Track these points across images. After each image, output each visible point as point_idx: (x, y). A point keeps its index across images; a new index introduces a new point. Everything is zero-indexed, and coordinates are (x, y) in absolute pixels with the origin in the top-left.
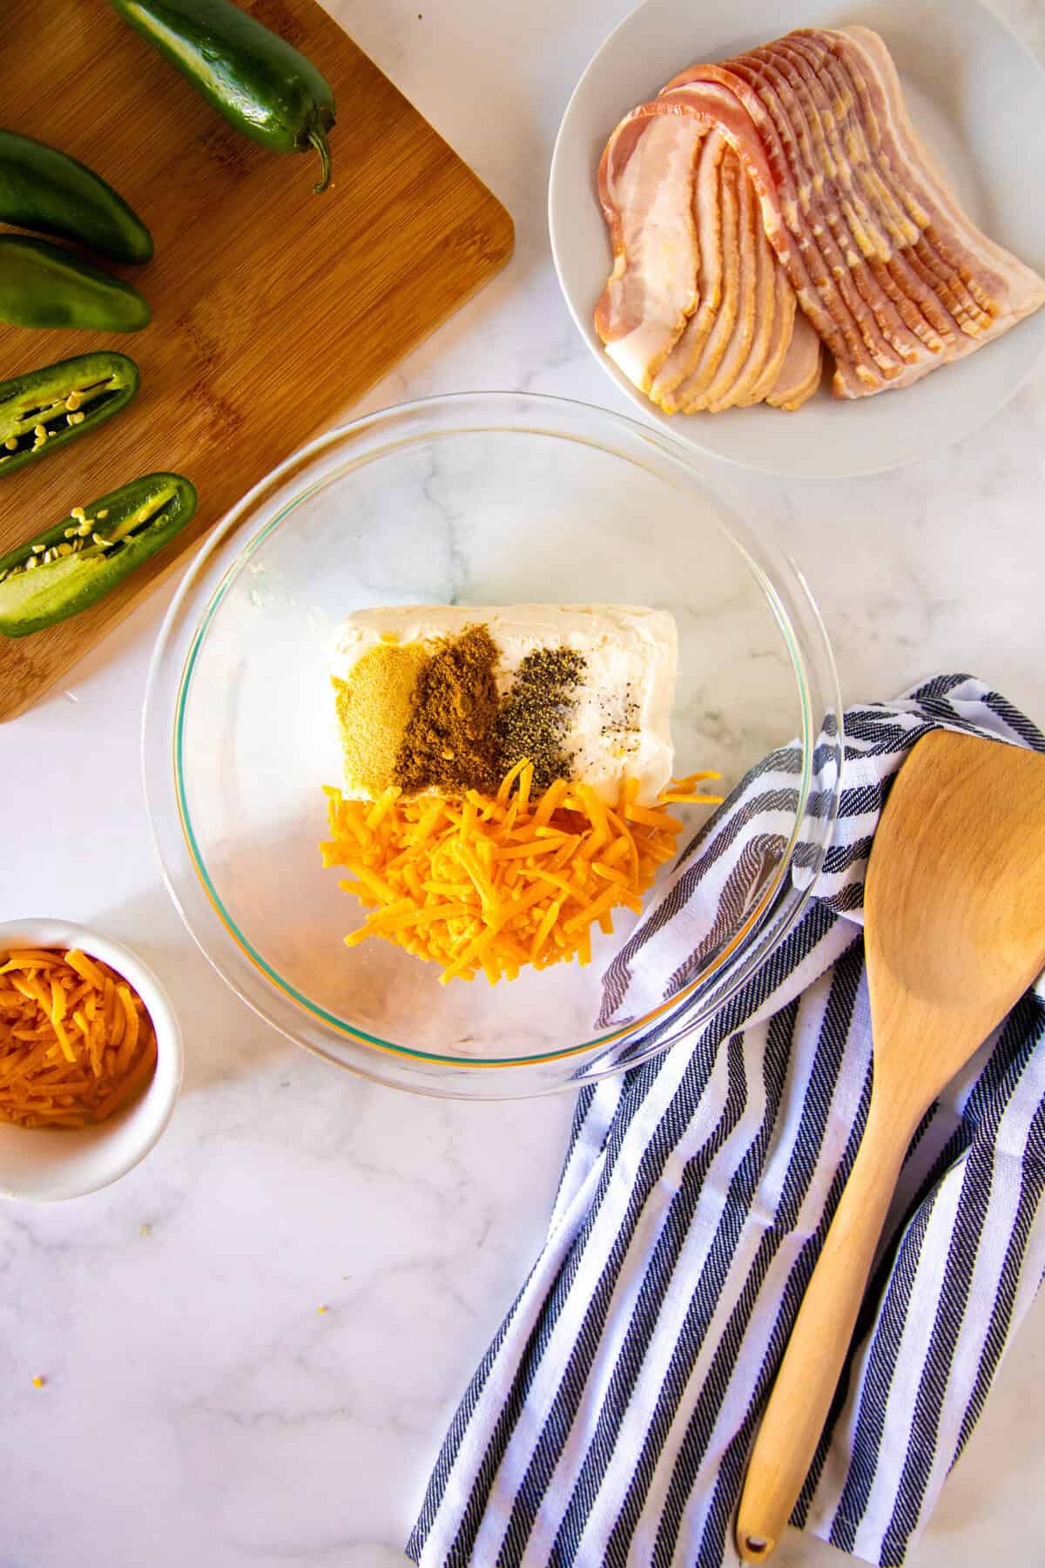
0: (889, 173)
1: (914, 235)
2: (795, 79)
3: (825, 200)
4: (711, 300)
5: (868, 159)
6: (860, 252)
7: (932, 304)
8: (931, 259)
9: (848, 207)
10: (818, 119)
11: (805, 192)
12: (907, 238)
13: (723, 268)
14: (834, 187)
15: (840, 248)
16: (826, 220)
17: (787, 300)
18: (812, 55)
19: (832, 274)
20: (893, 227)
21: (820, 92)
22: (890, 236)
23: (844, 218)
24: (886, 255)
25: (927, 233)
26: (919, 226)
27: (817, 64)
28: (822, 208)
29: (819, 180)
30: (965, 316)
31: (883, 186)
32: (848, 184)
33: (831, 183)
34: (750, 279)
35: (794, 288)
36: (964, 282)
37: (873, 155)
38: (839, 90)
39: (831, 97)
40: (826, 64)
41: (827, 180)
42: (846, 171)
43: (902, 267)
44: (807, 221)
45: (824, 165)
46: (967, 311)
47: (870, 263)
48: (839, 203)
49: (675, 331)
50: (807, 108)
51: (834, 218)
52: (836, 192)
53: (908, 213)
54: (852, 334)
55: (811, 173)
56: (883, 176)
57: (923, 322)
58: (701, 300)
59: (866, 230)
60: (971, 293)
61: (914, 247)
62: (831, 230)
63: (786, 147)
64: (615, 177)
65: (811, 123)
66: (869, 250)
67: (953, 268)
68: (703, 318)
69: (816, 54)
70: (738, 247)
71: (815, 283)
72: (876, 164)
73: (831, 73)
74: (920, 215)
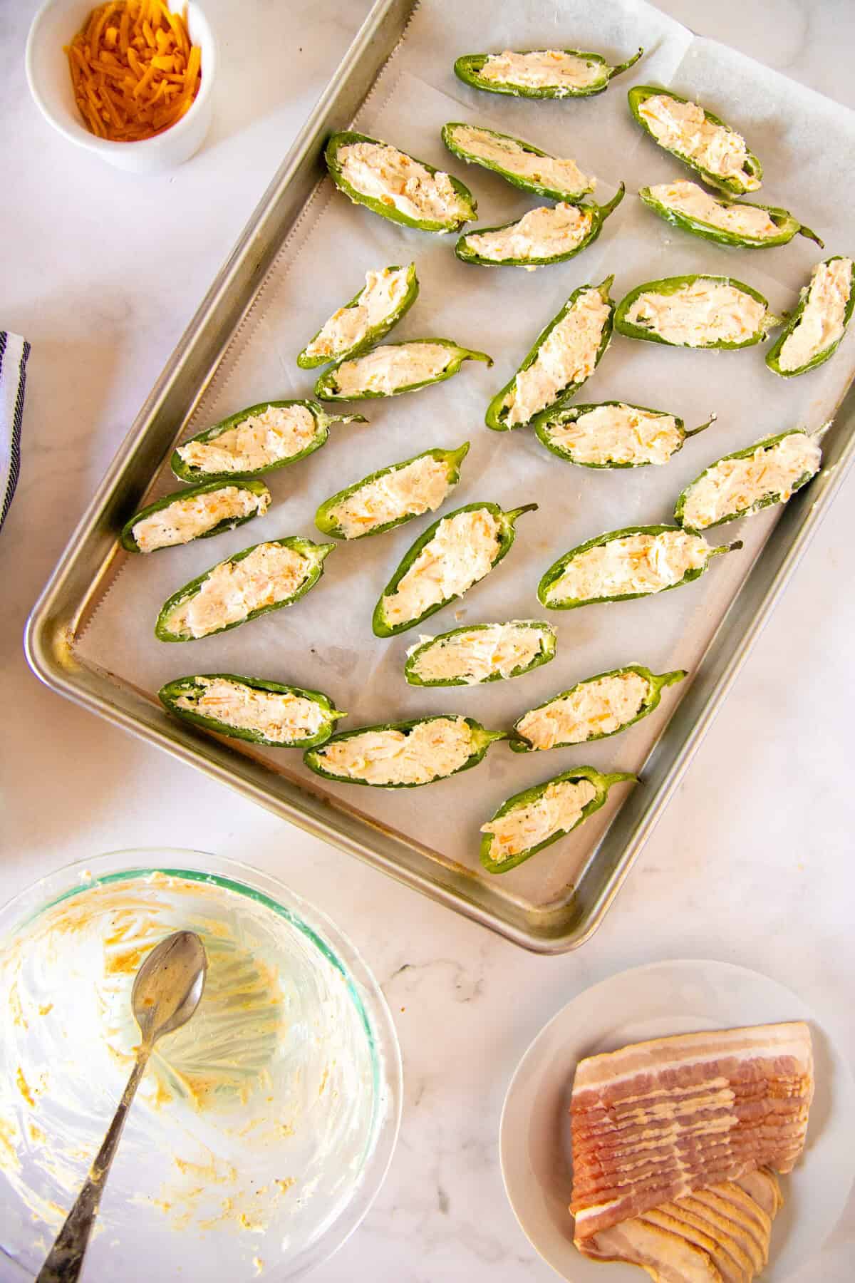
0: (686, 1092)
1: (729, 1094)
3: (688, 1151)
4: (710, 1247)
5: (674, 1105)
6: (724, 1134)
7: (779, 1106)
8: (750, 1092)
9: (697, 1134)
10: (645, 1144)
12: (731, 1101)
13: (693, 1228)
14: (683, 1142)
15: (717, 1146)
16: (698, 1153)
18: (606, 1127)
19: (728, 1157)
20: (719, 1105)
21: (632, 1137)
22: (721, 1112)
23: (701, 1139)
24: (735, 1120)
25: (732, 1085)
26: (726, 1088)
27: (612, 1127)
28: (691, 1154)
29: (677, 1153)
30: (796, 1093)
31: (693, 1101)
32: (685, 1129)
33: (680, 1143)
35: (724, 1183)
36: (776, 1081)
37: (670, 1101)
38: (633, 1118)
39: (635, 1126)
40: (616, 1121)
41: (677, 1145)
42: (677, 1128)
43: (746, 1113)
44: (694, 1167)
45: (668, 1147)
46: (794, 1090)
47: (735, 1129)
48: (692, 1140)
49: (715, 1272)
51: (700, 1147)
52: (686, 1141)
53: (715, 1090)
55: (671, 1159)
56: (686, 1097)
57: (786, 1117)
58: (706, 1252)
59: (714, 1127)
60: (784, 1082)
61: (737, 1096)
62: (705, 1150)
66: (727, 1129)
67: (762, 1080)
68: (719, 1256)
69: (604, 1125)
71: (727, 1169)
72: (677, 1099)
73: (621, 1120)
74: (720, 1082)
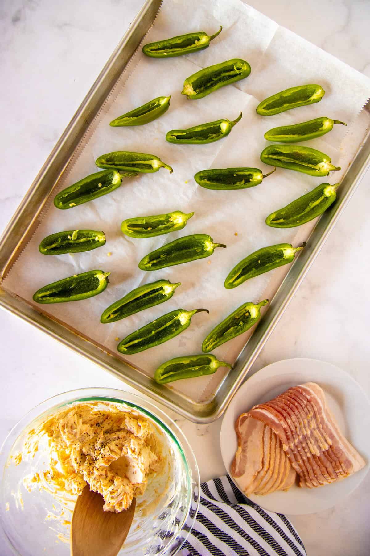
0: (321, 430)
1: (327, 447)
2: (297, 412)
3: (302, 441)
4: (266, 468)
5: (316, 427)
6: (311, 452)
7: (330, 469)
8: (331, 455)
9: (309, 442)
10: (302, 422)
11: (296, 441)
12: (325, 449)
13: (270, 459)
14: (305, 437)
15: (305, 452)
16: (302, 446)
17: (288, 465)
18: (302, 404)
19: (302, 458)
20: (321, 446)
21: (303, 415)
22: (319, 447)
23: (307, 444)
24: (318, 454)
25: (331, 447)
26: (329, 445)
27: (304, 406)
28: (301, 443)
29: (301, 437)
30: (339, 474)
31: (319, 434)
32: (309, 436)
33: (304, 436)
34: (278, 461)
35: (290, 461)
36: (340, 463)
37: (317, 425)
38: (309, 412)
39: (307, 414)
40: (306, 406)
41: (303, 435)
42: (309, 432)
43: (323, 458)
44: (296, 447)
45: (303, 432)
46: (340, 472)
47: (314, 456)
48: (306, 440)
49: (255, 476)
50: (299, 420)
51: (304, 445)
52: (306, 438)
53: (326, 441)
54: (306, 473)
55: (298, 435)
56: (319, 431)
57: (327, 474)
58: (263, 467)
59: (313, 447)
60: (342, 467)
61: (327, 451)
62: (304, 448)
63: (292, 432)
64: (241, 425)
65: (300, 423)
66: (314, 453)
67: (338, 458)
68: (263, 473)
69: (303, 403)
70: (275, 452)
71: (297, 461)
72: (318, 428)
73: (307, 408)
74: (330, 442)
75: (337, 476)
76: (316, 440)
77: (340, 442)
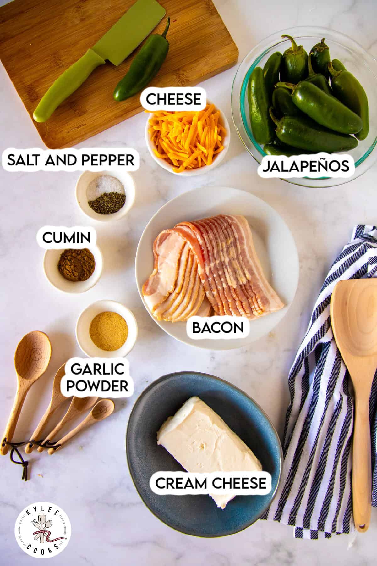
0: (241, 261)
1: (245, 281)
2: (215, 230)
3: (219, 268)
4: (177, 290)
5: (235, 257)
6: (227, 284)
7: (246, 304)
8: (248, 290)
9: (226, 271)
10: (220, 244)
11: (212, 265)
12: (243, 283)
13: (184, 281)
14: (222, 264)
15: (221, 281)
16: (218, 273)
17: (202, 293)
18: (222, 225)
19: (217, 288)
20: (239, 278)
21: (222, 237)
22: (237, 281)
23: (224, 273)
24: (235, 286)
25: (248, 281)
26: (247, 279)
27: (224, 228)
28: (217, 269)
29: (217, 262)
30: (255, 309)
31: (238, 265)
32: (227, 263)
33: (222, 262)
34: (191, 286)
35: (205, 291)
36: (257, 299)
37: (237, 256)
38: (229, 237)
39: (226, 238)
40: (226, 229)
41: (221, 261)
42: (227, 260)
43: (239, 291)
44: (211, 272)
45: (220, 257)
47: (229, 288)
48: (223, 269)
49: (165, 297)
50: (217, 241)
51: (220, 273)
52: (223, 265)
53: (245, 274)
54: (220, 306)
55: (215, 259)
56: (239, 263)
57: (242, 308)
58: (175, 289)
59: (230, 278)
60: (258, 303)
61: (244, 285)
62: (219, 276)
63: (208, 251)
64: (159, 246)
65: (218, 245)
66: (230, 284)
67: (254, 294)
69: (224, 225)
70: (190, 275)
71: (211, 290)
72: (238, 259)
73: (227, 231)
74: (248, 276)
75: (253, 312)
76: (234, 271)
77: (260, 281)
